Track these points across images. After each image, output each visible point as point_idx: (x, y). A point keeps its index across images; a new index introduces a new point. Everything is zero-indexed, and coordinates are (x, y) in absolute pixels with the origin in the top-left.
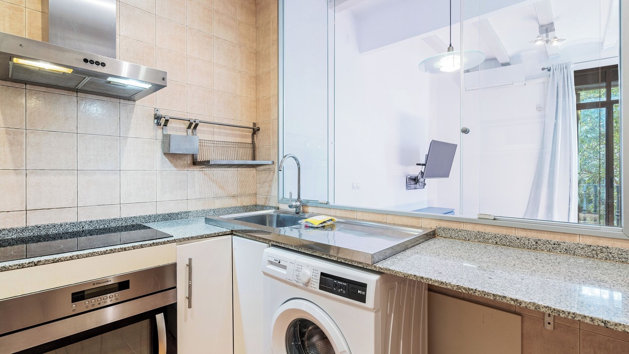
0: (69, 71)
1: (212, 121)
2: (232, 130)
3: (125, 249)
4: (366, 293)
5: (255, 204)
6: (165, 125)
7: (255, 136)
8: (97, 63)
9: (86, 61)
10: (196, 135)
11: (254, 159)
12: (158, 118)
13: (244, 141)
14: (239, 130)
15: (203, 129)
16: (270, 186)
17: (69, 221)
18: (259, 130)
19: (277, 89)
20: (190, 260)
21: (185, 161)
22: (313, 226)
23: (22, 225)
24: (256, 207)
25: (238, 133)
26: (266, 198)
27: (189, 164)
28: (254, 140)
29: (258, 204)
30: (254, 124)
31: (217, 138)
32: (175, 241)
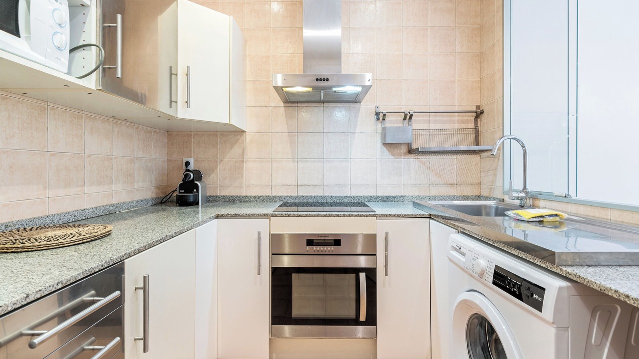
0: (310, 89)
1: (428, 110)
2: (450, 116)
3: (338, 216)
4: (542, 300)
5: (478, 194)
6: (384, 120)
7: (479, 120)
8: (324, 80)
9: (317, 80)
10: (411, 125)
11: (477, 144)
12: (377, 114)
13: (464, 126)
14: (458, 116)
15: (419, 119)
16: (494, 175)
17: (319, 195)
18: (482, 113)
19: (502, 62)
20: (387, 234)
21: (401, 149)
22: (522, 219)
23: (294, 194)
24: (479, 197)
25: (457, 118)
26: (491, 188)
27: (405, 153)
28: (477, 124)
29: (482, 194)
30: (478, 107)
31: (432, 126)
32: (375, 215)
